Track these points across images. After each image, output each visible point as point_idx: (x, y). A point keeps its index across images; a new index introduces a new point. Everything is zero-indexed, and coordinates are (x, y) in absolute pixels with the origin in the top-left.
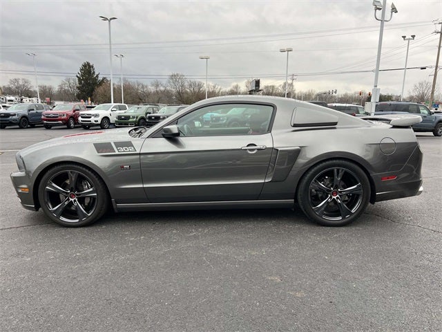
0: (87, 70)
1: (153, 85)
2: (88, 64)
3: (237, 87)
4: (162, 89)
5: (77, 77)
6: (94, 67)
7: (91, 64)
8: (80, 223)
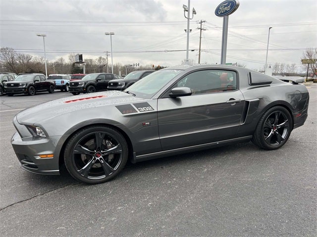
3: (62, 60)
8: (107, 178)
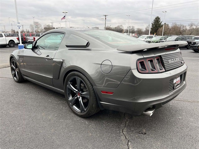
0: (157, 20)
1: (189, 25)
2: (158, 17)
4: (194, 27)
5: (152, 24)
6: (160, 18)
7: (159, 17)
